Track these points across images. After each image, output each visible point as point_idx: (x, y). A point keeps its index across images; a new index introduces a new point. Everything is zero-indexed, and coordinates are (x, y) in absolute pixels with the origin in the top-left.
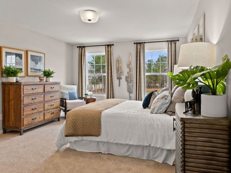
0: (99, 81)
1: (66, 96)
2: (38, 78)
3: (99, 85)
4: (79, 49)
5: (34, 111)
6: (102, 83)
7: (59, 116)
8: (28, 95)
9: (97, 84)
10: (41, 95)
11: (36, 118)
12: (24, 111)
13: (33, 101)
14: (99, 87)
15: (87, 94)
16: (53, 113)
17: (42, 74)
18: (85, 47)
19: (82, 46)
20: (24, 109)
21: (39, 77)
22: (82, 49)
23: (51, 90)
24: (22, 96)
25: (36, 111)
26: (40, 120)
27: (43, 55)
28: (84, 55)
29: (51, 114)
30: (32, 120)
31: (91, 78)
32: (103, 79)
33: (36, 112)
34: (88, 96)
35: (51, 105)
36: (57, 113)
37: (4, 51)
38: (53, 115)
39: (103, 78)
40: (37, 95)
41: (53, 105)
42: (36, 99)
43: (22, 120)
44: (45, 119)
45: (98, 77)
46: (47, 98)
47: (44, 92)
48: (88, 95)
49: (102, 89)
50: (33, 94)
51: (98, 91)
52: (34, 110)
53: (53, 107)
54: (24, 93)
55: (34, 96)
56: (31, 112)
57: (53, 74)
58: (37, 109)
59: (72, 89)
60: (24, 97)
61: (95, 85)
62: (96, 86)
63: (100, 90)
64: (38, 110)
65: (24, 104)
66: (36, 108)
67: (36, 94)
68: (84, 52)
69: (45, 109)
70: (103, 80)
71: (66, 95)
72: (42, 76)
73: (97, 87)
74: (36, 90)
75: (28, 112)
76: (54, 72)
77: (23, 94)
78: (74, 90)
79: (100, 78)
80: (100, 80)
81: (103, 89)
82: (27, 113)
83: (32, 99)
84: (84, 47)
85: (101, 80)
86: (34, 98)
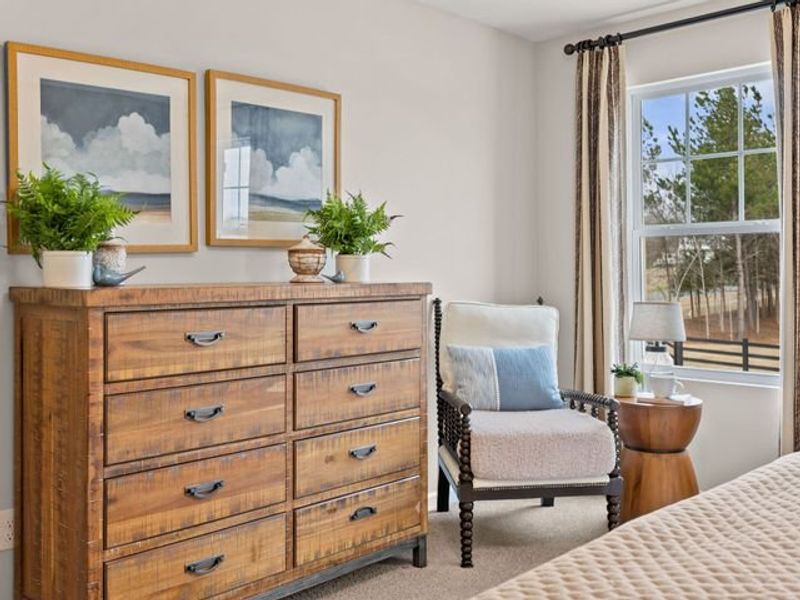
0: (721, 273)
1: (480, 379)
2: (285, 255)
3: (723, 291)
4: (581, 60)
5: (200, 511)
6: (736, 282)
7: (417, 529)
8: (151, 384)
9: (709, 286)
10: (271, 385)
11: (217, 561)
12: (111, 508)
13: (194, 435)
14: (718, 303)
15: (629, 373)
16: (372, 511)
17: (314, 231)
18: (621, 38)
19: (595, 38)
20: (111, 493)
21: (291, 252)
22: (599, 57)
23: (351, 345)
24: (98, 396)
25: (219, 505)
26: (260, 569)
27: (331, 103)
28: (615, 96)
29: (352, 518)
30: (189, 578)
31: (676, 258)
32: (740, 262)
33: (226, 513)
34: (637, 386)
35: (352, 454)
36: (399, 509)
37: (29, 74)
38: (367, 526)
39: (743, 257)
40: (233, 386)
41: (372, 450)
42: (218, 418)
43: (94, 580)
44: (300, 560)
45: (716, 251)
46: (322, 401)
47: (295, 360)
48: (637, 377)
49: (735, 314)
50: (196, 379)
51: (717, 322)
52: (199, 500)
53: (367, 466)
54: (112, 374)
55: (201, 395)
56: (174, 517)
57: (385, 226)
58: (232, 493)
59: (521, 332)
60: (112, 402)
61: (698, 293)
62: (703, 298)
63: (726, 315)
64: (242, 496)
65: (112, 457)
66: (216, 486)
67: (222, 376)
68: (615, 74)
69: (301, 486)
70: (740, 267)
71: (480, 370)
72: (307, 244)
73: (712, 304)
74: (220, 350)
75: (149, 519)
76: (388, 213)
77: (106, 382)
78: (543, 336)
79: (728, 259)
80: (725, 268)
81: (742, 315)
82: (136, 522)
83: (189, 416)
84: (610, 41)
85: (730, 267)
86: (201, 407)
